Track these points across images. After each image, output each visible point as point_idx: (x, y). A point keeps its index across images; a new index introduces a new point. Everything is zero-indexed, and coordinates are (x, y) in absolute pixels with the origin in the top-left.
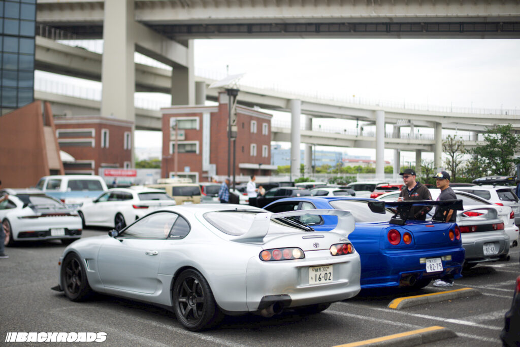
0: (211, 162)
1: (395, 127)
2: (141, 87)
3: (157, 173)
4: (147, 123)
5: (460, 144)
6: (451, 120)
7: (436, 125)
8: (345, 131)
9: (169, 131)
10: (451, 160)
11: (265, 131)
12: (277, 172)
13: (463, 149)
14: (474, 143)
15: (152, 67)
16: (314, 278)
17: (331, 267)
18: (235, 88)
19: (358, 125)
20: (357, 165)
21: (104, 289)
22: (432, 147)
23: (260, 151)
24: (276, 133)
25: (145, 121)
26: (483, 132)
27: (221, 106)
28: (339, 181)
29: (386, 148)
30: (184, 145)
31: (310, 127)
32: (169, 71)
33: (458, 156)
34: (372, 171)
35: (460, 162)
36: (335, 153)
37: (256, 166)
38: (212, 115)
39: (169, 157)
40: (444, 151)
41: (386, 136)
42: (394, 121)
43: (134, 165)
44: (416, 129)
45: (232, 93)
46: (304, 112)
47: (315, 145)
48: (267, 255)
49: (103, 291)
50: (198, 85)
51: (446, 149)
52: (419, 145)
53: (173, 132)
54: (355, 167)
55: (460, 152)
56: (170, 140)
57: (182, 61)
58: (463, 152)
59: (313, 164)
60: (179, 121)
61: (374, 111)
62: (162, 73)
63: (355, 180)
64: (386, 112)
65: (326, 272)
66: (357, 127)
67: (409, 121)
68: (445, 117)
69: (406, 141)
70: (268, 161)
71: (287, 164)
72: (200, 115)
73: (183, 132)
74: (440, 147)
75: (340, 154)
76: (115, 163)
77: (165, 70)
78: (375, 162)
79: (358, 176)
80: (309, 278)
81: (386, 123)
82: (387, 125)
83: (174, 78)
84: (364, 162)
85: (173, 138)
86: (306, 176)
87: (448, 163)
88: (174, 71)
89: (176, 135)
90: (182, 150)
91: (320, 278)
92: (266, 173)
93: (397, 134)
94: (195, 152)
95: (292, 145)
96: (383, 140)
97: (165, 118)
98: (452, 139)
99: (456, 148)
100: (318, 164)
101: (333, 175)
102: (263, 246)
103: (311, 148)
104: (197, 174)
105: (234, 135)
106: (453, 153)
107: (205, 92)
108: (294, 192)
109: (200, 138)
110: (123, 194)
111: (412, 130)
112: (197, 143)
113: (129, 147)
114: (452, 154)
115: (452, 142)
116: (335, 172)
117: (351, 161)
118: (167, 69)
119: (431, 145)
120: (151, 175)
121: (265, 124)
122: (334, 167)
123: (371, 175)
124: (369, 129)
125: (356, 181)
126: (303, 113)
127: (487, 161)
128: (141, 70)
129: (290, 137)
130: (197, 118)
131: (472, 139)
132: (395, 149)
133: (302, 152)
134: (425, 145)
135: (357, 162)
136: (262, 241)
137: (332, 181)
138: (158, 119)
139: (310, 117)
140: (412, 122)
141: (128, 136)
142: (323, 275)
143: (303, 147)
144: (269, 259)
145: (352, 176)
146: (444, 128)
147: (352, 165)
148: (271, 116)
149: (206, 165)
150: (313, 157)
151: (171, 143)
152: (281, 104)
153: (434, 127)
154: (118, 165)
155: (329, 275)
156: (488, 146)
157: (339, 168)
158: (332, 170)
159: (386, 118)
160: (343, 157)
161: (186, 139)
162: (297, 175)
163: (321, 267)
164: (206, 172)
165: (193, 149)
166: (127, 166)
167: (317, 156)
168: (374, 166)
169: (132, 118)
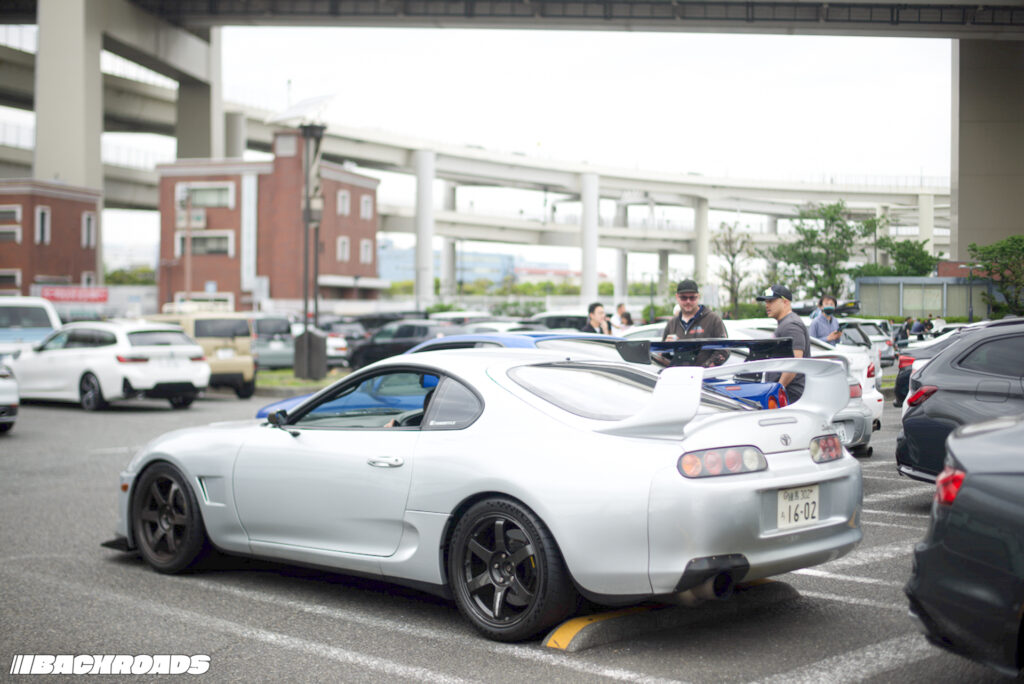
0: (259, 272)
1: (618, 206)
2: (115, 122)
3: (148, 295)
4: (128, 195)
5: (745, 238)
6: (727, 194)
7: (699, 202)
8: (522, 212)
9: (173, 210)
10: (729, 269)
11: (366, 212)
12: (387, 294)
13: (752, 249)
14: (773, 238)
15: (136, 83)
16: (787, 515)
17: (816, 490)
18: (318, 123)
19: (546, 201)
20: (543, 279)
21: (250, 546)
22: (689, 245)
23: (355, 250)
24: (385, 217)
25: (123, 191)
26: (791, 217)
27: (278, 161)
28: (512, 310)
29: (601, 246)
30: (204, 240)
31: (452, 205)
32: (171, 90)
33: (743, 263)
34: (572, 292)
35: (746, 274)
36: (501, 256)
37: (346, 281)
38: (261, 178)
39: (174, 263)
40: (714, 252)
41: (601, 222)
42: (616, 194)
43: (101, 278)
44: (657, 209)
45: (312, 133)
46: (441, 174)
47: (462, 239)
48: (693, 464)
49: (248, 551)
50: (231, 119)
51: (719, 248)
52: (665, 240)
53: (181, 213)
54: (539, 284)
55: (746, 254)
56: (174, 229)
57: (197, 70)
58: (751, 255)
59: (458, 276)
60: (194, 191)
61: (577, 175)
62: (157, 93)
63: (541, 308)
64: (603, 177)
65: (807, 501)
66: (545, 204)
67: (646, 194)
68: (714, 187)
69: (639, 234)
70: (372, 270)
71: (408, 278)
72: (237, 179)
73: (201, 213)
74: (705, 245)
75: (511, 258)
76: (62, 274)
77: (163, 89)
78: (578, 275)
79: (549, 300)
80: (776, 515)
81: (602, 197)
82: (604, 202)
83: (181, 104)
84: (558, 273)
85: (181, 223)
86: (447, 301)
87: (724, 276)
88: (181, 90)
89: (189, 219)
90: (200, 249)
91: (796, 515)
92: (367, 294)
93: (623, 220)
94: (224, 252)
95: (418, 240)
96: (594, 232)
97: (166, 184)
98: (730, 230)
99: (738, 246)
100: (468, 278)
101: (500, 300)
102: (682, 444)
103: (453, 245)
104: (230, 296)
105: (315, 216)
106: (734, 256)
107: (245, 133)
108: (432, 330)
109: (236, 226)
110: (96, 334)
111: (652, 211)
112: (230, 234)
113: (93, 243)
114: (731, 258)
115: (730, 236)
116: (502, 293)
117: (532, 272)
118: (168, 86)
119: (688, 242)
120: (137, 298)
121: (365, 199)
122: (499, 284)
123: (573, 298)
124: (569, 210)
125: (543, 311)
126: (438, 177)
127: (798, 272)
128: (114, 87)
129: (413, 225)
130: (231, 186)
131: (765, 229)
132: (618, 248)
133: (437, 255)
134: (676, 241)
135: (542, 273)
136: (681, 433)
137: (499, 311)
138: (150, 186)
139: (453, 184)
140: (652, 195)
141: (89, 220)
142: (801, 508)
143: (438, 244)
144: (696, 474)
145: (538, 300)
146: (712, 209)
147: (535, 280)
148: (378, 181)
149: (249, 278)
150: (458, 264)
151: (178, 237)
152: (396, 158)
153: (693, 206)
154: (69, 278)
155: (812, 506)
156: (800, 243)
157: (509, 286)
158: (495, 289)
159: (601, 188)
160: (517, 263)
161: (208, 226)
162: (428, 300)
163: (800, 490)
164: (249, 293)
165: (223, 246)
166: (89, 281)
167: (468, 261)
168: (576, 282)
169: (97, 185)
